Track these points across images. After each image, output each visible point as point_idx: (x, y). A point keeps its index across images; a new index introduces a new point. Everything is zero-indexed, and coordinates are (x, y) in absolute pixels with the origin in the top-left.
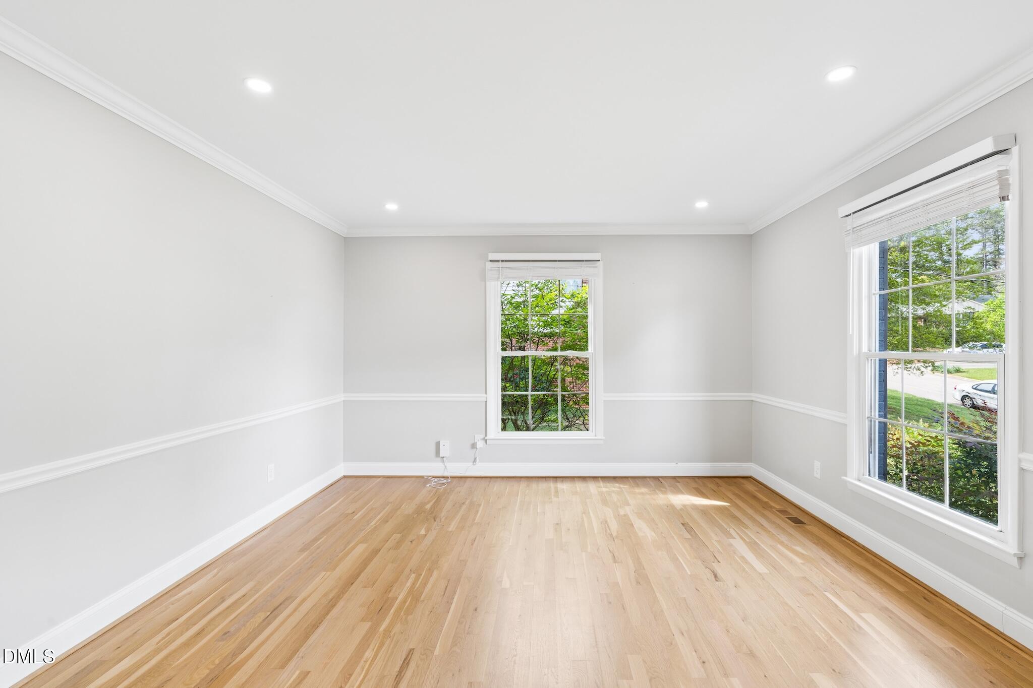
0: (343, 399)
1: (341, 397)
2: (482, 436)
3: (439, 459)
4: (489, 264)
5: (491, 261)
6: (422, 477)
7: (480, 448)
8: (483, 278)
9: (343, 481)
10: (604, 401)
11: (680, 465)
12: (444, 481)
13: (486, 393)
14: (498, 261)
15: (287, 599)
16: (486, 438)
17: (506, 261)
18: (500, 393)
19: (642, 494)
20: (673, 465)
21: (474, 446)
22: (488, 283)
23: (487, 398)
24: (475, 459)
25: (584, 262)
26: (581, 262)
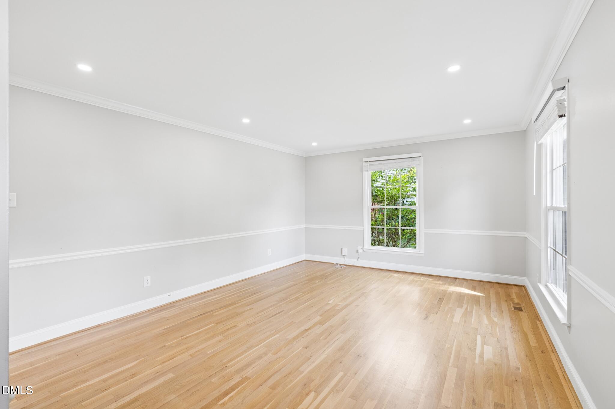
0: (304, 227)
1: (303, 226)
2: (361, 247)
3: (342, 256)
4: (364, 164)
5: (365, 162)
6: (333, 263)
7: (361, 253)
8: (362, 171)
9: (304, 261)
10: (424, 233)
11: (472, 273)
12: (342, 266)
13: (363, 226)
14: (368, 162)
15: (259, 292)
16: (363, 248)
17: (372, 161)
18: (370, 226)
19: (440, 284)
20: (467, 272)
21: (357, 251)
22: (364, 173)
23: (363, 229)
24: (358, 258)
25: (412, 159)
26: (410, 159)
